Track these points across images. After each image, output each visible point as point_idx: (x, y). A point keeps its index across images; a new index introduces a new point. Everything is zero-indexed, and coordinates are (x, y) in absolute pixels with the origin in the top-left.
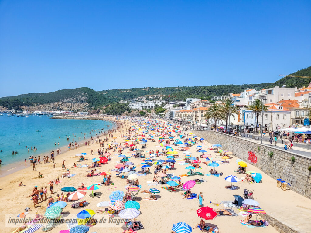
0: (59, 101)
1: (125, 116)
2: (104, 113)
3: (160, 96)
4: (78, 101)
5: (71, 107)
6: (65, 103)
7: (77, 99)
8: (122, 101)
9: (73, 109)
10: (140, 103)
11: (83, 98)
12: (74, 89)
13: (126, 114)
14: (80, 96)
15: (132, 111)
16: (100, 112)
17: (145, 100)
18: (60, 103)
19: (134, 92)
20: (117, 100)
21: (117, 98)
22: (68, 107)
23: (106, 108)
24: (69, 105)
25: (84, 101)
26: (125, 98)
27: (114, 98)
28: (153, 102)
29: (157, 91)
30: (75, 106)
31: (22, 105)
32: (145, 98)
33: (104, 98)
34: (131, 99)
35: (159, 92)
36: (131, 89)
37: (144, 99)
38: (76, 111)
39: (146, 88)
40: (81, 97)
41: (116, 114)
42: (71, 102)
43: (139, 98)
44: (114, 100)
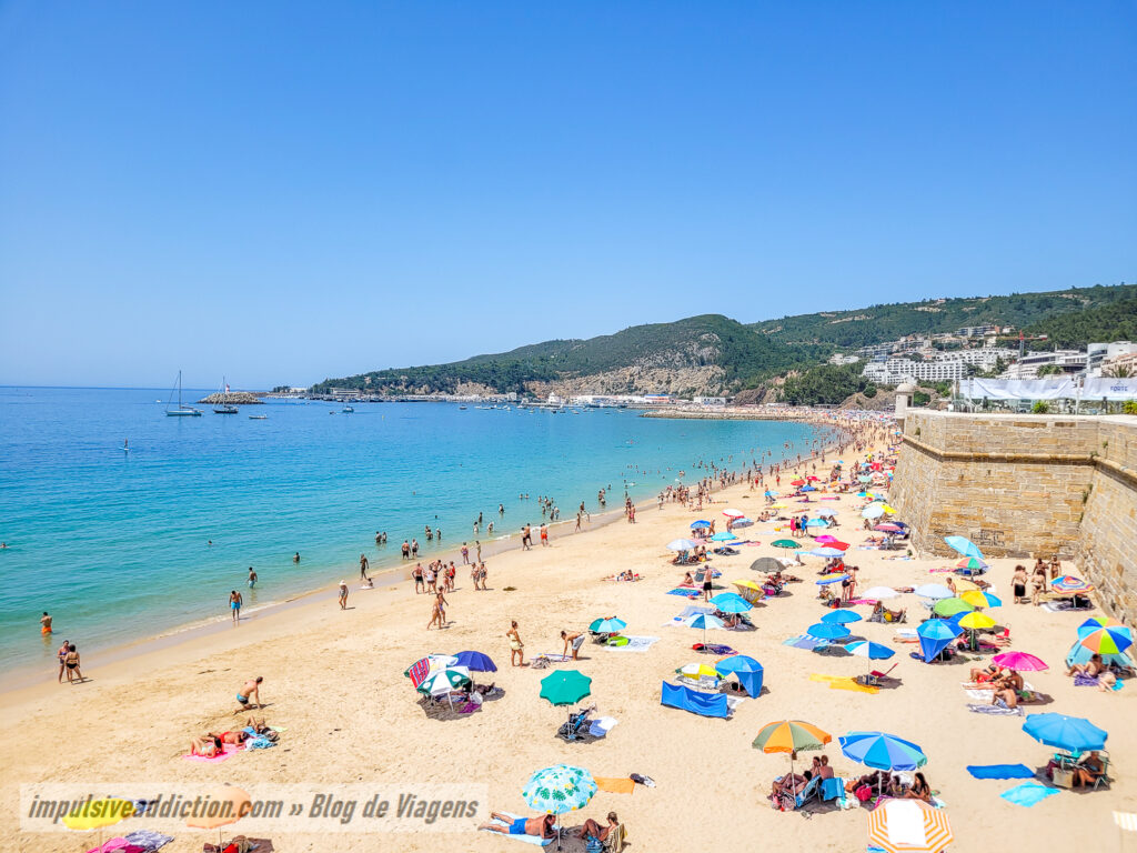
0: (633, 364)
1: (854, 407)
2: (779, 400)
3: (987, 333)
4: (690, 362)
5: (668, 382)
6: (651, 368)
7: (686, 355)
8: (840, 356)
9: (673, 387)
10: (908, 363)
11: (706, 352)
12: (677, 322)
13: (858, 402)
14: (696, 346)
15: (879, 391)
16: (768, 396)
17: (925, 349)
18: (635, 369)
19: (884, 320)
20: (817, 354)
21: (816, 347)
22: (660, 382)
23: (787, 384)
24: (663, 374)
25: (709, 362)
26: (847, 345)
27: (806, 347)
28: (957, 355)
29: (978, 312)
30: (680, 378)
31: (532, 378)
32: (928, 343)
33: (774, 349)
34: (870, 349)
35: (985, 313)
36: (871, 308)
37: (921, 344)
38: (682, 393)
39: (932, 302)
40: (699, 349)
41: (821, 401)
42: (669, 364)
43: (903, 340)
44: (808, 354)
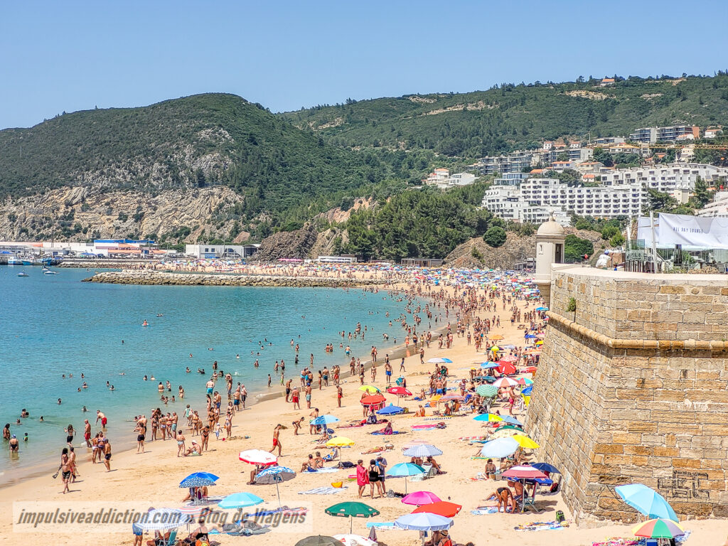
0: (71, 182)
1: (468, 263)
2: (340, 251)
3: (680, 138)
4: (177, 180)
5: (139, 218)
6: (104, 190)
7: (171, 167)
8: (444, 172)
9: (147, 226)
10: (556, 187)
11: (207, 162)
12: (154, 107)
13: (475, 255)
14: (189, 150)
15: (510, 234)
16: (319, 243)
17: (583, 164)
18: (76, 192)
19: (514, 111)
20: (404, 166)
21: (403, 156)
22: (123, 218)
23: (352, 222)
24: (127, 201)
25: (214, 180)
26: (455, 154)
27: (386, 156)
28: (634, 175)
29: (665, 102)
30: (161, 209)
32: (587, 153)
33: (329, 159)
34: (494, 162)
35: (677, 103)
36: (493, 90)
37: (576, 155)
38: (164, 237)
39: (594, 82)
40: (196, 156)
41: (413, 252)
42: (138, 184)
43: (547, 146)
44: (389, 168)
